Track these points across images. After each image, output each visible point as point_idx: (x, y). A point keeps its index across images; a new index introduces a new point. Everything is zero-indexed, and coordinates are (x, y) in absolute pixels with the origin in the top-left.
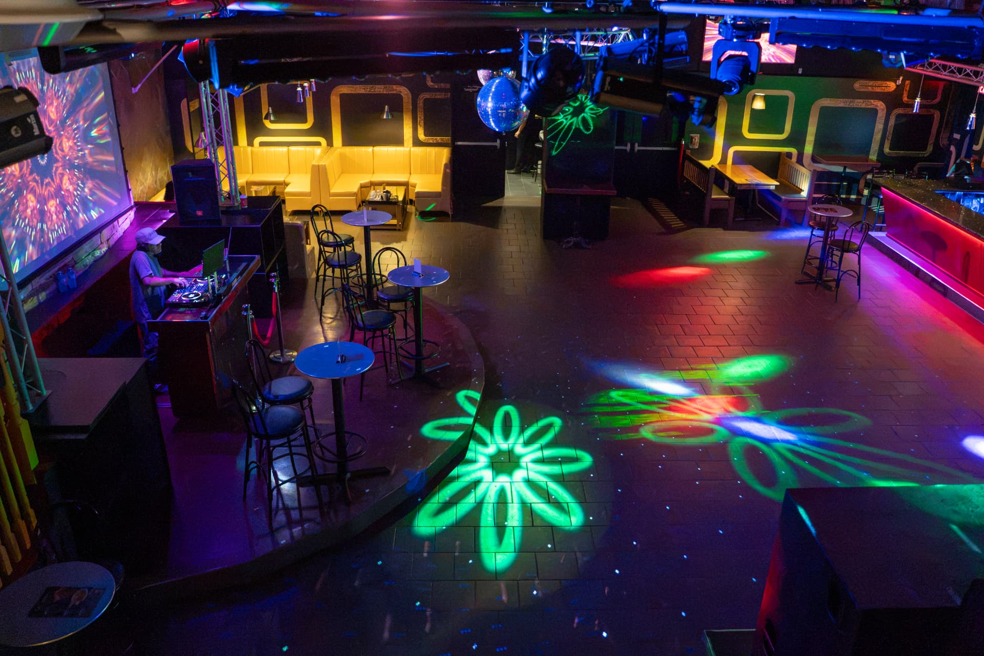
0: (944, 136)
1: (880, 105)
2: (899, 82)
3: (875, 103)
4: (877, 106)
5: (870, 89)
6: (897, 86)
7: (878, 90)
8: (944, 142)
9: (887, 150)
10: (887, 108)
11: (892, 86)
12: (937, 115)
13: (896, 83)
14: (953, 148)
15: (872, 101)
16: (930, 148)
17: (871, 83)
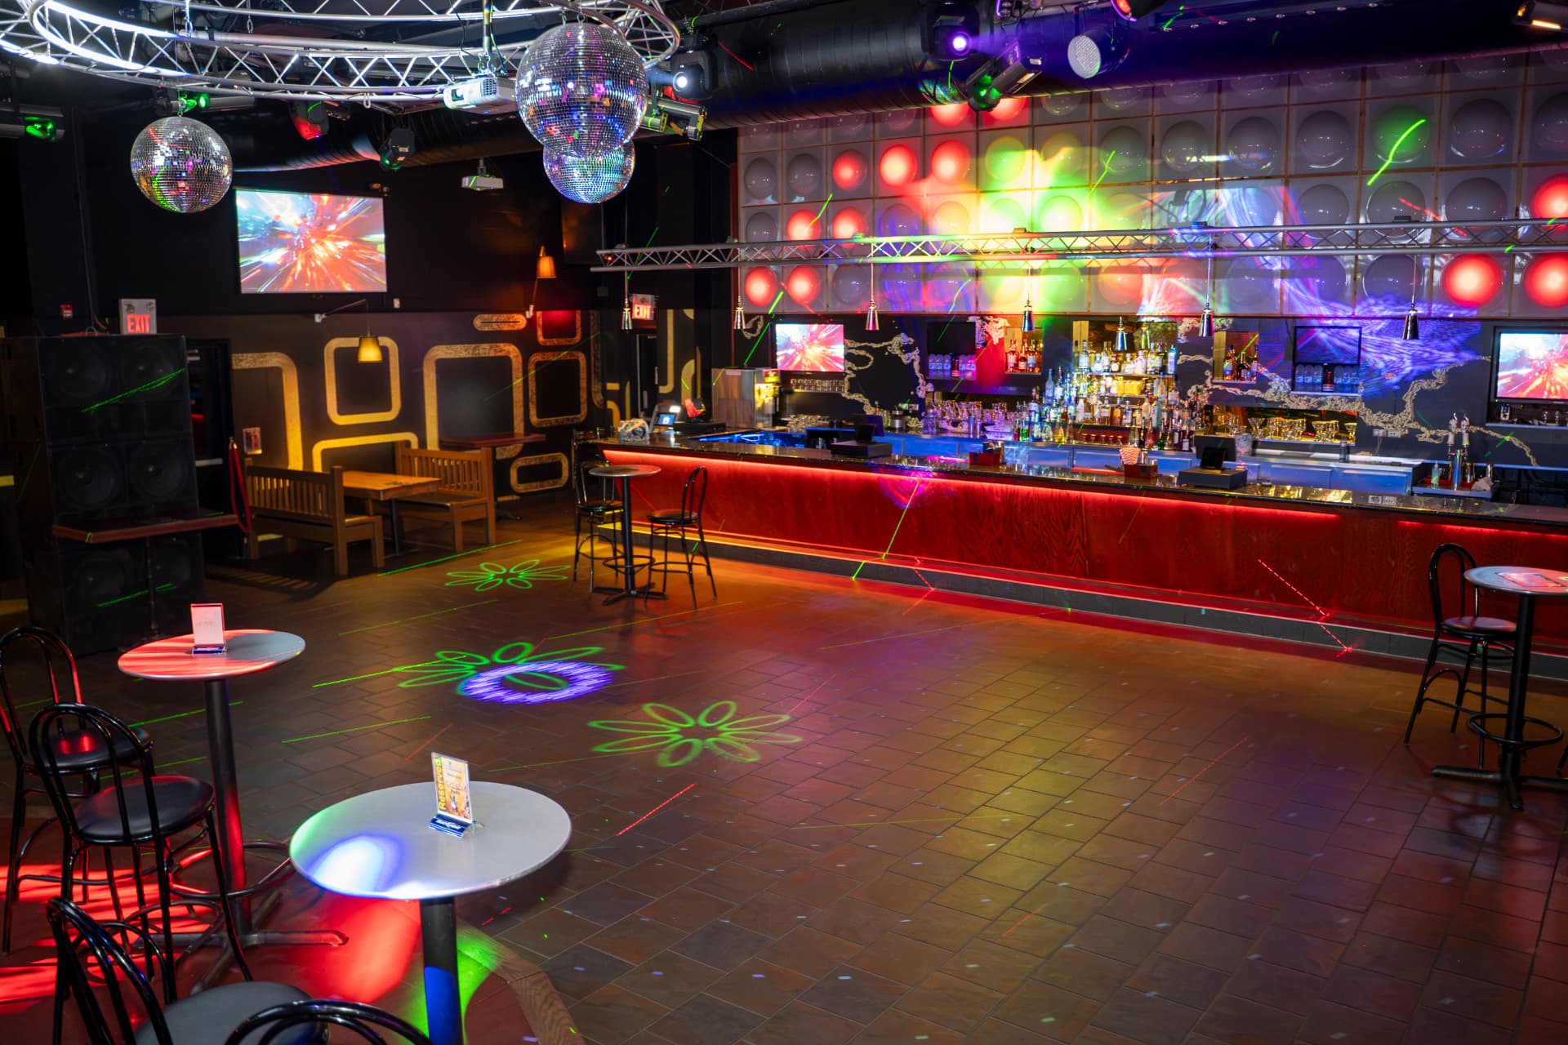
0: (596, 387)
1: (512, 351)
2: (529, 314)
3: (506, 348)
4: (509, 352)
5: (495, 327)
6: (528, 320)
7: (506, 327)
8: (598, 398)
9: (534, 419)
10: (522, 353)
11: (521, 321)
12: (582, 358)
13: (525, 315)
14: (611, 405)
15: (502, 345)
16: (584, 409)
17: (495, 318)
